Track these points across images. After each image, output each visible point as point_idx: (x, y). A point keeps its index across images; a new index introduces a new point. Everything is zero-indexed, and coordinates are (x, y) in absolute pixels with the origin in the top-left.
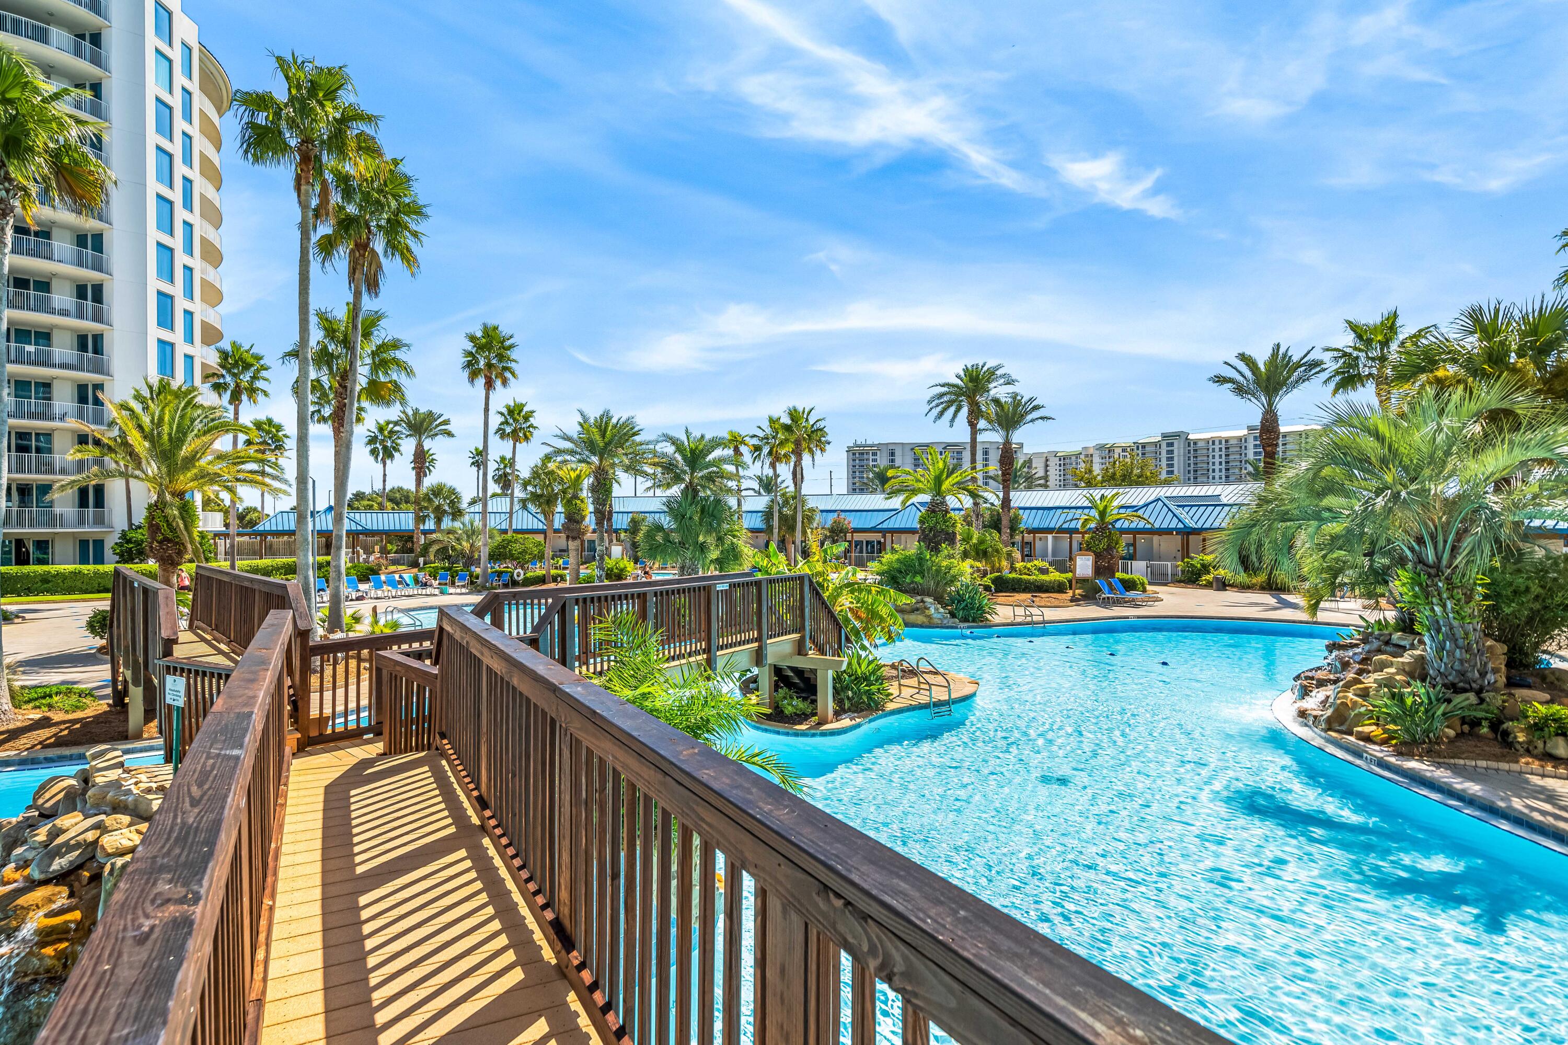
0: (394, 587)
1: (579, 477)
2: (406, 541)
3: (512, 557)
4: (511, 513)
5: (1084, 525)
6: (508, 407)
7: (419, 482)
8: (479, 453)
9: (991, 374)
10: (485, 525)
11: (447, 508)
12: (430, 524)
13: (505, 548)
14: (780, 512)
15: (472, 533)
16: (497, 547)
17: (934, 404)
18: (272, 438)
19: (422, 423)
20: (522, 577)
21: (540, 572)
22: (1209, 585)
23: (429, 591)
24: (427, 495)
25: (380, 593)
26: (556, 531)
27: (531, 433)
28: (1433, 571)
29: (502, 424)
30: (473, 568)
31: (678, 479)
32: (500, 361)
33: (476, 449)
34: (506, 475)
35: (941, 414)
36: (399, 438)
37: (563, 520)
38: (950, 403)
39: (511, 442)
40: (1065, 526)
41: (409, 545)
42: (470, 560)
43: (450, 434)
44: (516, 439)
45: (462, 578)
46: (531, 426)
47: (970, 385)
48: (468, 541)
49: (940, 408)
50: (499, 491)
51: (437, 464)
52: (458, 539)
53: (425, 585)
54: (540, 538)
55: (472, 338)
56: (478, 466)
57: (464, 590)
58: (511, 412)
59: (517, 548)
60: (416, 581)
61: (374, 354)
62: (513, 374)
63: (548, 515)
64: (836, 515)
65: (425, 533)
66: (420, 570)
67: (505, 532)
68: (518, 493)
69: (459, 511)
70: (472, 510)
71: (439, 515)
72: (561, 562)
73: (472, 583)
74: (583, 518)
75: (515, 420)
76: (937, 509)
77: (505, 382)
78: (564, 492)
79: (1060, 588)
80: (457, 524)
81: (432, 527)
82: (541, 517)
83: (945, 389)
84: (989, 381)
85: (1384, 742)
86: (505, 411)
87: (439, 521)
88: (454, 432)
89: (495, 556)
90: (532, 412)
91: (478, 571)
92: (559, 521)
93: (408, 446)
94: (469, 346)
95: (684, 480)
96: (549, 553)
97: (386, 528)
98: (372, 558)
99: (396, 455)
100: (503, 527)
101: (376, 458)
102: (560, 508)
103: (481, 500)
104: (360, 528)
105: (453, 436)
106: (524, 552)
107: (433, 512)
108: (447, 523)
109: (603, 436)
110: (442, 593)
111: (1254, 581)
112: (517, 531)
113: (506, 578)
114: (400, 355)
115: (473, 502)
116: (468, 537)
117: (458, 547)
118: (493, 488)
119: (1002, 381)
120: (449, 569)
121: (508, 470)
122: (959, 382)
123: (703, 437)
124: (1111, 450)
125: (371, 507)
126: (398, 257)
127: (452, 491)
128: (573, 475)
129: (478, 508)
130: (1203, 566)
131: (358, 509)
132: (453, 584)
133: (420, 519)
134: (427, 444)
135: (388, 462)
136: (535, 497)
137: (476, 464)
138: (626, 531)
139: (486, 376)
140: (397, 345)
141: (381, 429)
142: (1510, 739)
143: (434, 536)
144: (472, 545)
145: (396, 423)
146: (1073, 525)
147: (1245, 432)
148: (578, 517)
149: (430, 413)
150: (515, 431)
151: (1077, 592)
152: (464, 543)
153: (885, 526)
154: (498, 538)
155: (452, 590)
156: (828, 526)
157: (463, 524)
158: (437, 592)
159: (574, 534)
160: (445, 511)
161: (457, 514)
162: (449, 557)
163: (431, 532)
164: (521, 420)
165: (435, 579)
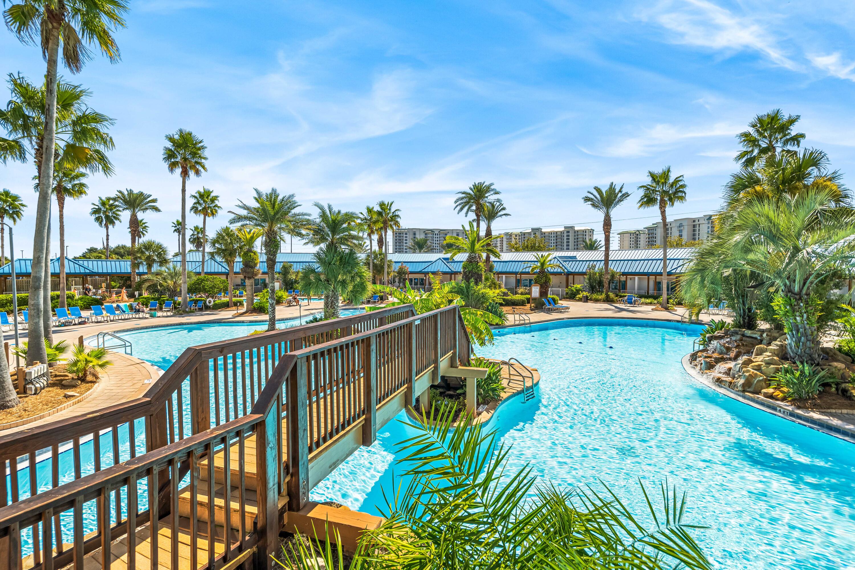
0: (113, 313)
1: (252, 237)
2: (126, 280)
3: (205, 291)
4: (203, 262)
5: (532, 270)
6: (199, 193)
7: (133, 241)
8: (179, 224)
9: (488, 189)
10: (184, 269)
11: (155, 258)
12: (143, 269)
13: (199, 284)
14: (373, 263)
15: (174, 275)
16: (193, 284)
17: (458, 203)
18: (9, 206)
19: (135, 200)
20: (212, 303)
21: (226, 299)
22: (580, 300)
23: (141, 315)
24: (140, 249)
25: (100, 318)
26: (236, 273)
27: (216, 211)
28: (798, 297)
29: (195, 203)
30: (176, 298)
31: (323, 239)
32: (193, 157)
33: (177, 221)
34: (198, 238)
35: (461, 209)
36: (118, 210)
37: (242, 266)
38: (467, 203)
39: (202, 216)
40: (524, 271)
41: (128, 283)
42: (174, 293)
43: (157, 209)
44: (206, 214)
45: (168, 305)
46: (216, 206)
47: (478, 193)
48: (172, 280)
49: (460, 206)
50: (193, 248)
51: (149, 230)
52: (164, 279)
53: (138, 311)
54: (223, 278)
55: (171, 139)
56: (179, 232)
57: (169, 314)
58: (202, 196)
59: (208, 284)
60: (131, 307)
61: (74, 123)
62: (203, 167)
63: (230, 263)
64: (400, 264)
65: (140, 274)
66: (136, 300)
67: (199, 274)
68: (208, 248)
69: (165, 260)
70: (175, 259)
71: (150, 263)
72: (238, 292)
73: (175, 308)
74: (256, 265)
75: (204, 201)
76: (472, 261)
77: (197, 173)
78: (241, 248)
79: (522, 303)
80: (163, 269)
81: (145, 271)
82: (225, 265)
83: (464, 195)
84: (486, 193)
85: (783, 399)
86: (197, 195)
87: (150, 266)
88: (160, 208)
89: (191, 290)
90: (217, 197)
91: (180, 299)
92: (238, 267)
93: (125, 215)
94: (169, 145)
95: (327, 239)
96: (230, 287)
97: (109, 271)
98: (100, 291)
99: (117, 222)
100: (198, 271)
101: (101, 224)
102: (238, 259)
103: (182, 253)
104: (87, 271)
105: (159, 211)
106: (213, 287)
107: (145, 260)
108: (155, 268)
109: (273, 208)
110: (152, 316)
111: (600, 297)
112: (207, 273)
113: (201, 304)
114: (103, 129)
115: (176, 255)
116: (172, 277)
117: (165, 284)
118: (189, 246)
119: (492, 192)
120: (158, 299)
121: (200, 235)
122: (471, 192)
123: (339, 212)
124: (511, 235)
125: (100, 257)
126: (96, 40)
127: (160, 246)
128: (248, 236)
129: (179, 258)
130: (576, 290)
131: (90, 258)
132: (161, 309)
133: (135, 265)
134: (140, 215)
135: (110, 227)
136: (219, 252)
137: (178, 231)
138: (279, 273)
139: (183, 167)
140: (98, 118)
141: (103, 204)
142: (849, 394)
143: (146, 277)
144: (175, 283)
145: (115, 199)
146: (527, 270)
147: (563, 229)
148: (252, 264)
149: (141, 194)
150: (204, 208)
151: (532, 305)
152: (169, 282)
153: (426, 270)
154: (195, 278)
155: (160, 314)
156: (396, 270)
157: (169, 269)
158: (148, 316)
159: (250, 275)
160: (154, 260)
161: (164, 261)
162: (157, 291)
163: (144, 274)
164: (209, 201)
165: (147, 306)
